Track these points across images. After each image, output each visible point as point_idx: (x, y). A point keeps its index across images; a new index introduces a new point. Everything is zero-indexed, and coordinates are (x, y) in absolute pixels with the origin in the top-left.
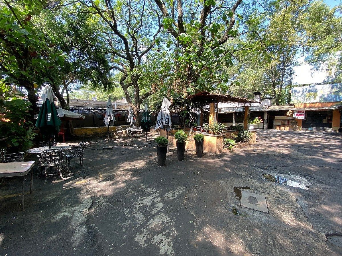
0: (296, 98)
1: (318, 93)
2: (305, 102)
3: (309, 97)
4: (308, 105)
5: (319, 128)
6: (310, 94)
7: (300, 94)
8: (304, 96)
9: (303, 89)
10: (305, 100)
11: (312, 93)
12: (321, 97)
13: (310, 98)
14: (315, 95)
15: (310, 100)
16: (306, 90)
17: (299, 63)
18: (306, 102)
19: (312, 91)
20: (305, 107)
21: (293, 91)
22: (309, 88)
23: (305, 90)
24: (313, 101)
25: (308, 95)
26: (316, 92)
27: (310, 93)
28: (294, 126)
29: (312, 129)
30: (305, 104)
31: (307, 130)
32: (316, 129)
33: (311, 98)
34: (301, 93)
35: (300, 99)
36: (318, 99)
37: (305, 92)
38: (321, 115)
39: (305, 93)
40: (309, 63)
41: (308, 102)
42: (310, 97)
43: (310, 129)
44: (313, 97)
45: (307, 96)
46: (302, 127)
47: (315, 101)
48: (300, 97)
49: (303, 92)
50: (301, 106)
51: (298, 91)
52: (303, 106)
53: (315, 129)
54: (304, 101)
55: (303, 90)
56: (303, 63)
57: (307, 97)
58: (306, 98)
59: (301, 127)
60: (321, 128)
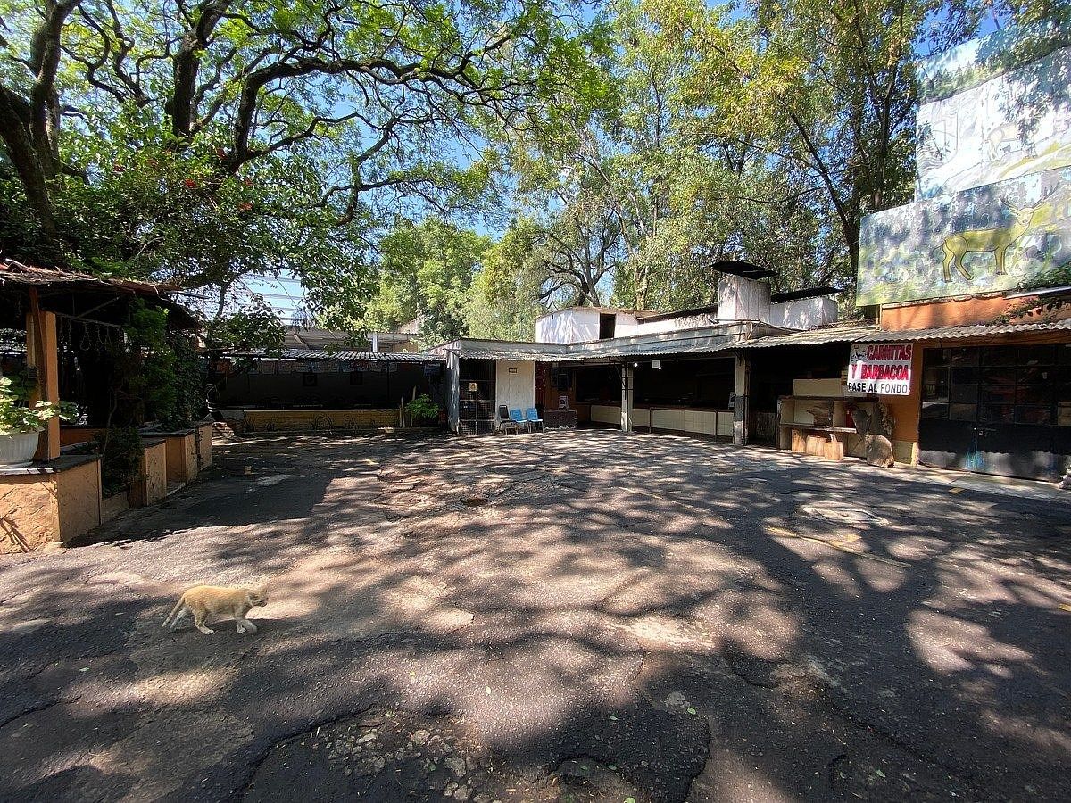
0: (885, 271)
1: (1017, 230)
2: (935, 293)
3: (959, 258)
4: (954, 311)
5: (1031, 458)
6: (968, 242)
7: (905, 250)
8: (931, 255)
9: (925, 213)
10: (939, 283)
11: (982, 234)
12: (1037, 254)
13: (968, 265)
14: (999, 245)
15: (968, 277)
16: (945, 221)
17: (948, 79)
18: (944, 290)
19: (981, 221)
20: (937, 321)
21: (873, 235)
22: (962, 203)
23: (936, 219)
24: (984, 281)
25: (955, 249)
26: (1005, 221)
27: (969, 232)
28: (869, 437)
29: (986, 463)
30: (938, 303)
31: (952, 465)
32: (1012, 463)
33: (975, 268)
34: (914, 239)
35: (905, 278)
36: (1017, 270)
37: (939, 230)
38: (1045, 376)
39: (936, 240)
40: (1008, 67)
41: (956, 288)
42: (967, 257)
43: (971, 463)
44: (989, 255)
45: (950, 255)
46: (921, 447)
47: (1001, 284)
48: (907, 262)
49: (926, 234)
50: (912, 319)
51: (896, 229)
52: (924, 315)
53: (1000, 462)
54: (933, 284)
55: (926, 221)
56: (970, 77)
57: (950, 260)
58: (940, 268)
59: (915, 445)
60: (1043, 458)
